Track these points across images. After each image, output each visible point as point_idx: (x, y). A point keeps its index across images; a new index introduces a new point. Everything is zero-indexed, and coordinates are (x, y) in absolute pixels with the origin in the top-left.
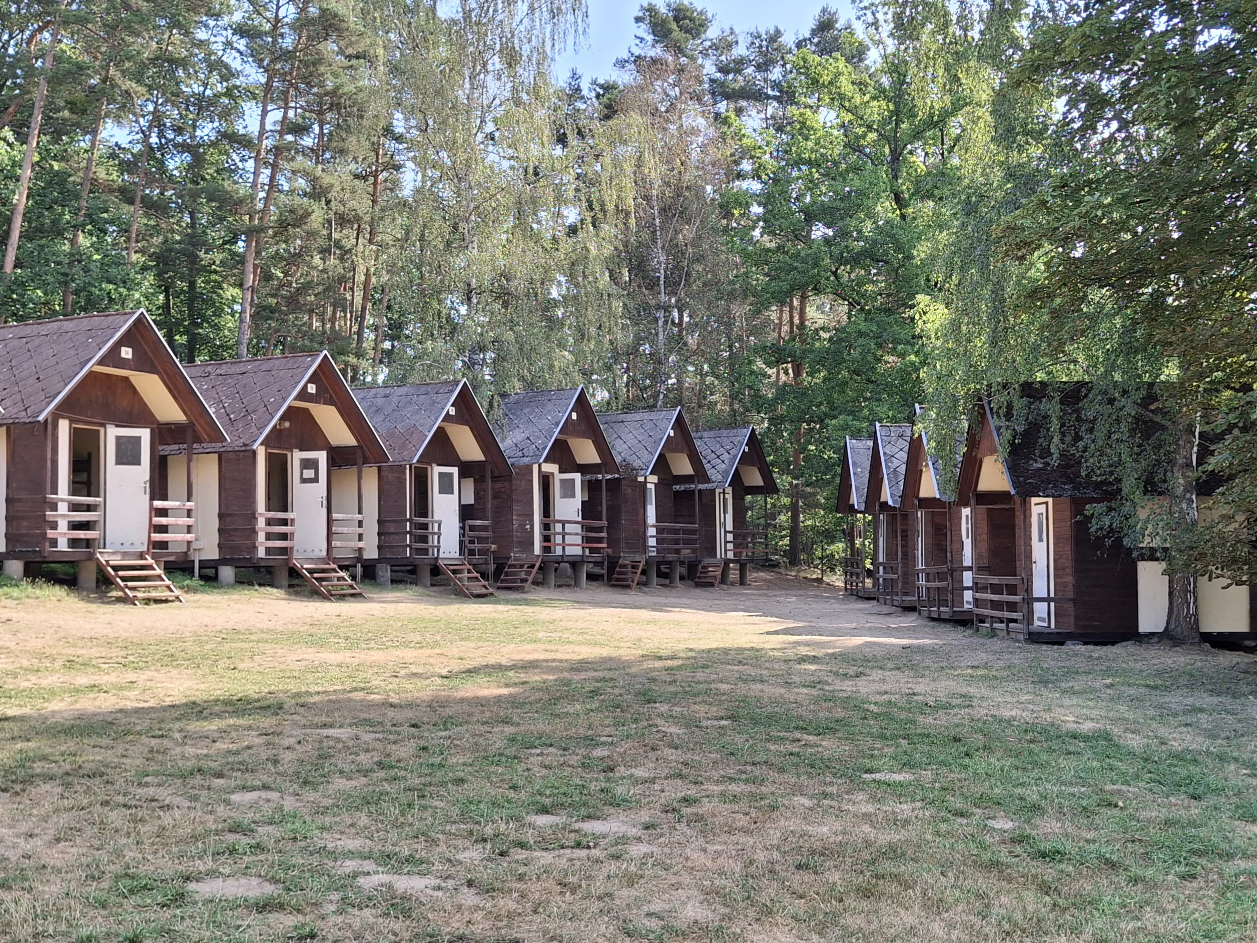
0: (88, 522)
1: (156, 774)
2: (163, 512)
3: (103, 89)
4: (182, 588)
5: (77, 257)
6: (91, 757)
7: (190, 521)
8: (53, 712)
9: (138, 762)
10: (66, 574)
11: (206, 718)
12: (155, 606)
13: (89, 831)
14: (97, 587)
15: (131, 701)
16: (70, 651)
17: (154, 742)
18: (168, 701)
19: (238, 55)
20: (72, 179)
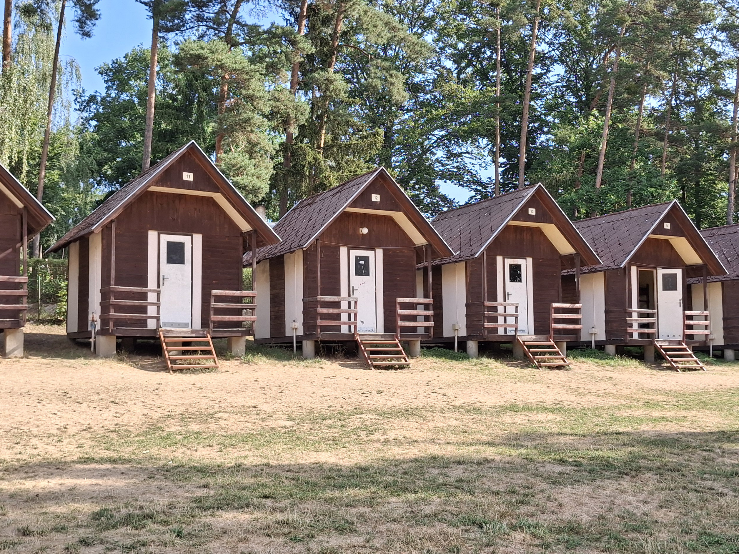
0: (648, 323)
1: (711, 473)
2: (690, 318)
3: (645, 78)
4: (703, 362)
5: (633, 175)
6: (672, 460)
7: (707, 323)
8: (644, 431)
9: (698, 465)
10: (637, 353)
11: (732, 442)
12: (689, 372)
13: (678, 504)
14: (655, 360)
15: (686, 427)
16: (646, 397)
17: (705, 453)
18: (708, 430)
19: (720, 43)
20: (629, 131)
